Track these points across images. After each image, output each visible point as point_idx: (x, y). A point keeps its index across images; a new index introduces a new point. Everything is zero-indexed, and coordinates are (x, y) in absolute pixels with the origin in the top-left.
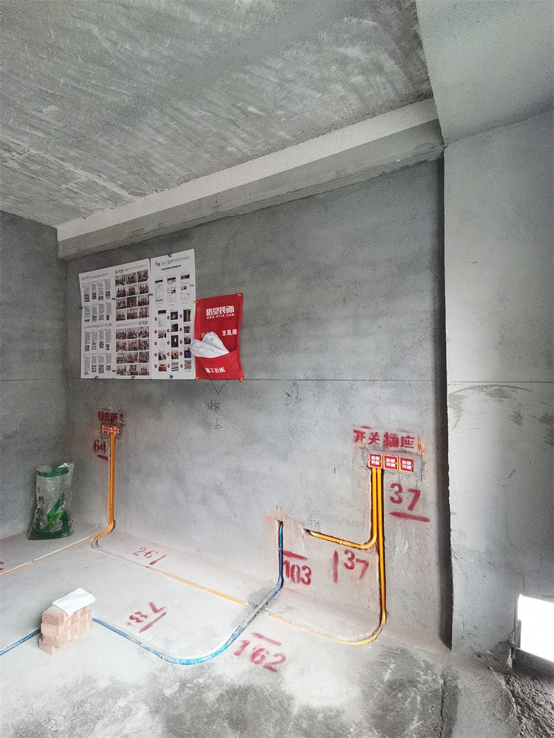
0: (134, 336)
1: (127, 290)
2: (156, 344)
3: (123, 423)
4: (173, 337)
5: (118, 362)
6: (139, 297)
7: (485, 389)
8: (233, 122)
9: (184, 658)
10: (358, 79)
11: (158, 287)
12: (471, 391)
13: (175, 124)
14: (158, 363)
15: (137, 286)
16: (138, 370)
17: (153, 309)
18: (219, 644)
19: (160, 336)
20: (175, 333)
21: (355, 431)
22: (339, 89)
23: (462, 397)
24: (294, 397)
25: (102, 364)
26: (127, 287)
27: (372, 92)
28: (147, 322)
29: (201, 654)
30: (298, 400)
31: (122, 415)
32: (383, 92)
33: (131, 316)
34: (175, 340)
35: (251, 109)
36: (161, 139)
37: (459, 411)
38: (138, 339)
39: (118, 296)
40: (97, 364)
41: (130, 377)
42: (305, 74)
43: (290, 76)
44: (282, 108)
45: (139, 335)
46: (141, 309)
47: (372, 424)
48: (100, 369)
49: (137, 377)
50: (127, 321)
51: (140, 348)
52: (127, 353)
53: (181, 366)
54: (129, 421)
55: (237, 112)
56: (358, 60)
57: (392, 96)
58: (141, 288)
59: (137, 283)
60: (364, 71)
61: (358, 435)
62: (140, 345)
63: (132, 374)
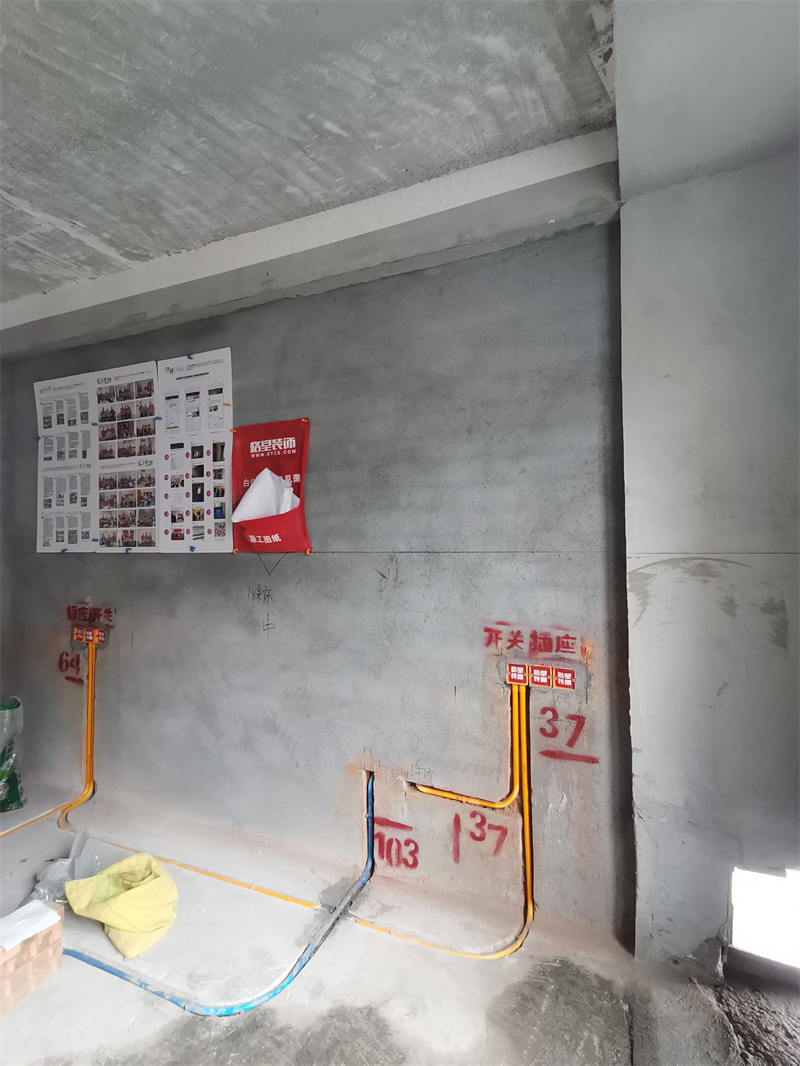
0: (130, 484)
1: (118, 411)
2: (166, 496)
3: (111, 624)
4: (195, 487)
5: (102, 525)
6: (138, 422)
7: (682, 564)
8: (299, 146)
9: (222, 1004)
10: (497, 91)
11: (171, 406)
12: (662, 567)
13: (205, 142)
14: (171, 527)
15: (134, 404)
16: (137, 538)
17: (162, 440)
18: (278, 976)
19: (174, 485)
20: (198, 480)
21: (487, 630)
22: (466, 104)
23: (648, 576)
24: (391, 579)
25: (74, 529)
26: (117, 406)
27: (515, 114)
28: (151, 462)
29: (250, 996)
30: (398, 583)
31: (108, 612)
32: (532, 114)
33: (125, 453)
34: (199, 491)
35: (329, 125)
36: (179, 166)
37: (644, 597)
38: (136, 488)
39: (103, 419)
40: (66, 530)
41: (122, 550)
42: (416, 74)
43: (394, 77)
44: (378, 127)
45: (139, 483)
46: (143, 440)
47: (512, 618)
48: (70, 537)
49: (135, 550)
50: (118, 460)
51: (140, 503)
52: (118, 511)
53: (209, 532)
54: (121, 621)
55: (306, 128)
56: (500, 58)
57: (545, 123)
58: (141, 408)
59: (135, 400)
60: (508, 78)
61: (491, 636)
62: (140, 498)
63: (126, 544)
